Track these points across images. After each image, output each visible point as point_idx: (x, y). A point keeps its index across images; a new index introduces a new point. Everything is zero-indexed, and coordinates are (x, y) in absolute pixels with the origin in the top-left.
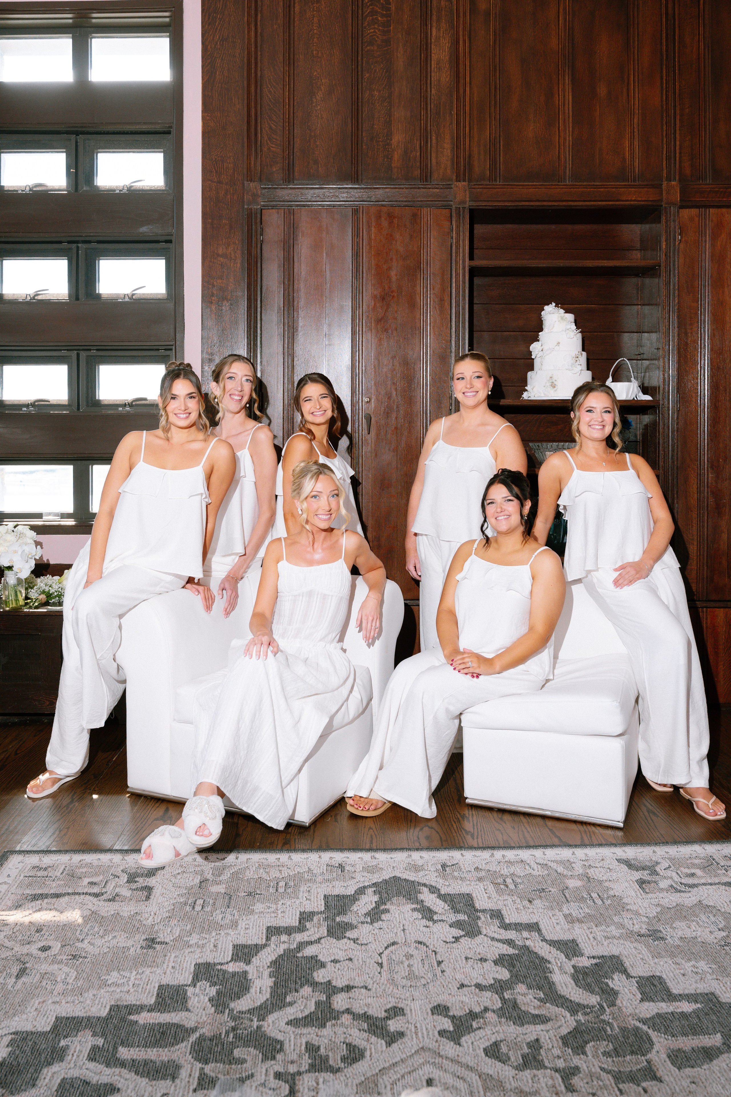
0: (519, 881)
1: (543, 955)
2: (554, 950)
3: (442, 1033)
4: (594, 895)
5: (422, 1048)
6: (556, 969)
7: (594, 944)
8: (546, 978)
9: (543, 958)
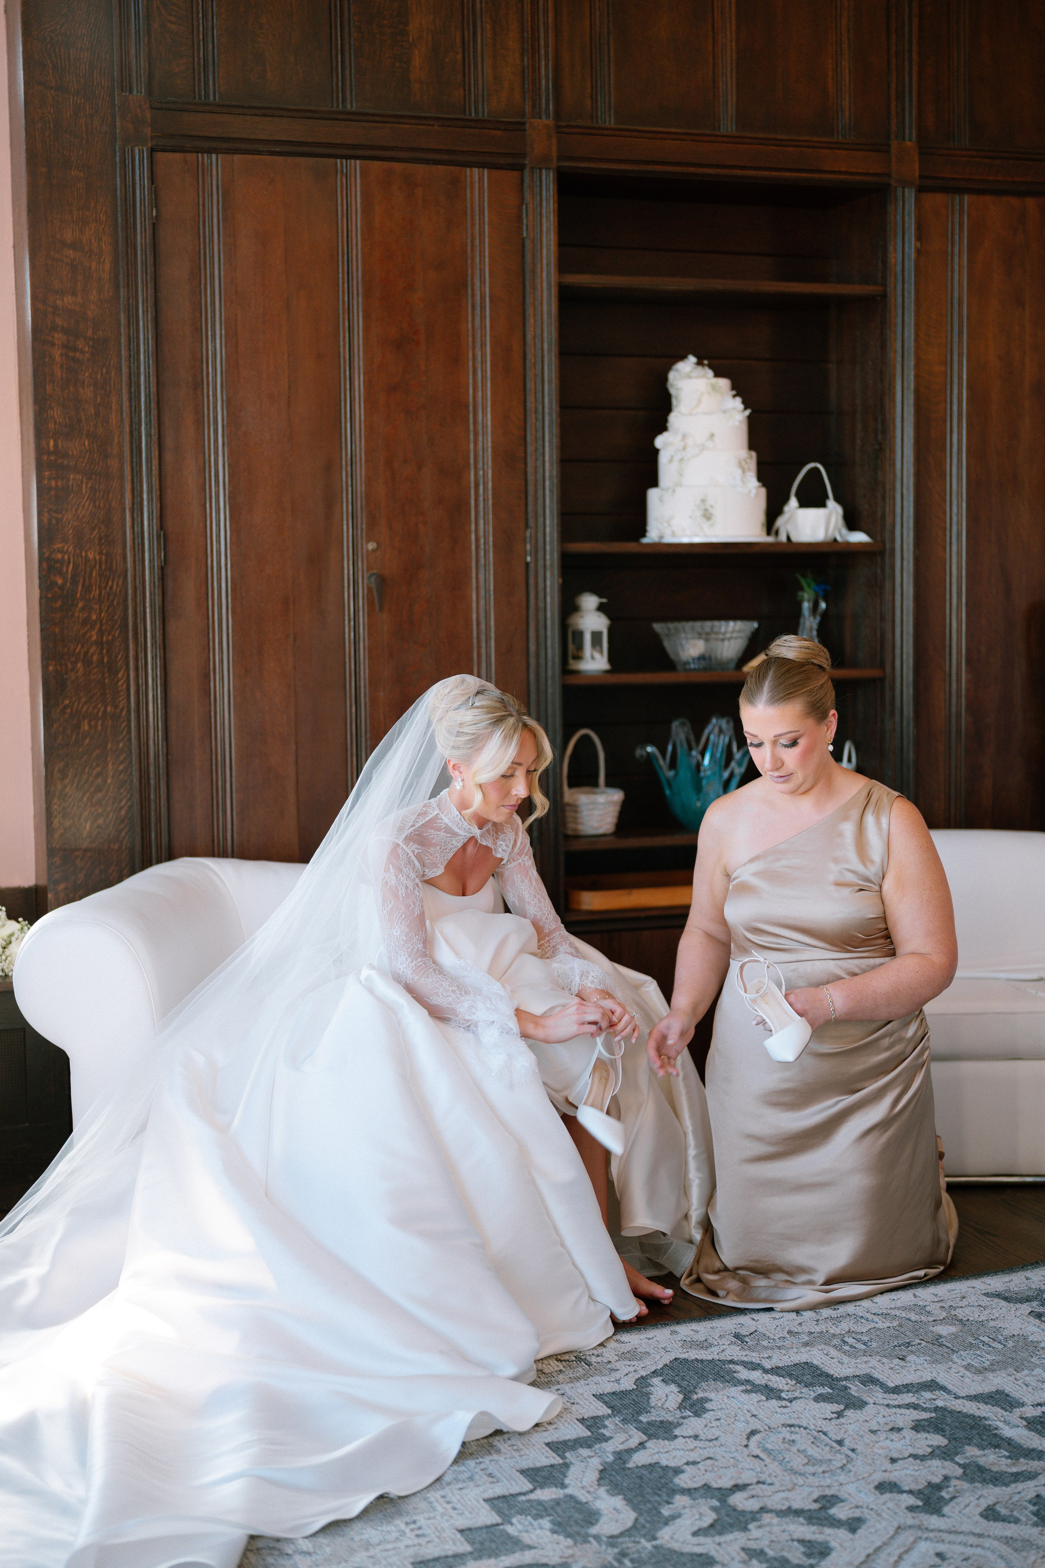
0: (865, 1338)
1: (972, 1412)
2: (982, 1406)
3: (911, 1509)
4: (986, 1339)
5: (899, 1528)
6: (1001, 1425)
7: (1031, 1390)
8: (996, 1435)
9: (974, 1416)
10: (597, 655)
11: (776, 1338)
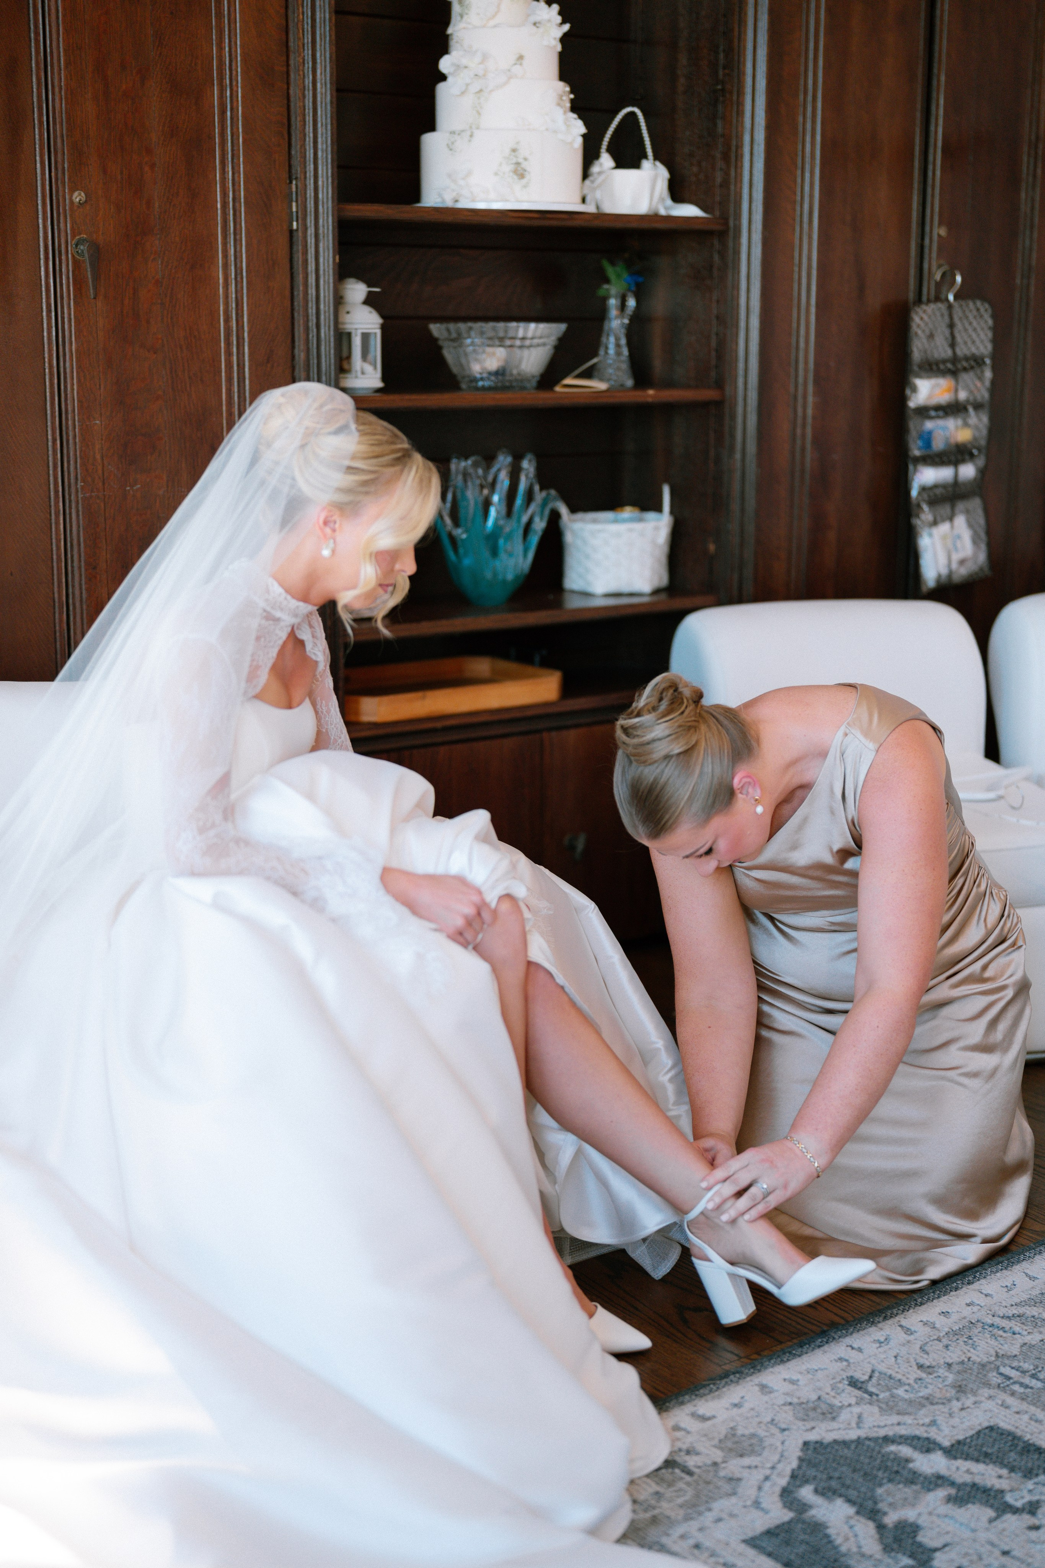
10: (368, 368)
11: (911, 1382)
